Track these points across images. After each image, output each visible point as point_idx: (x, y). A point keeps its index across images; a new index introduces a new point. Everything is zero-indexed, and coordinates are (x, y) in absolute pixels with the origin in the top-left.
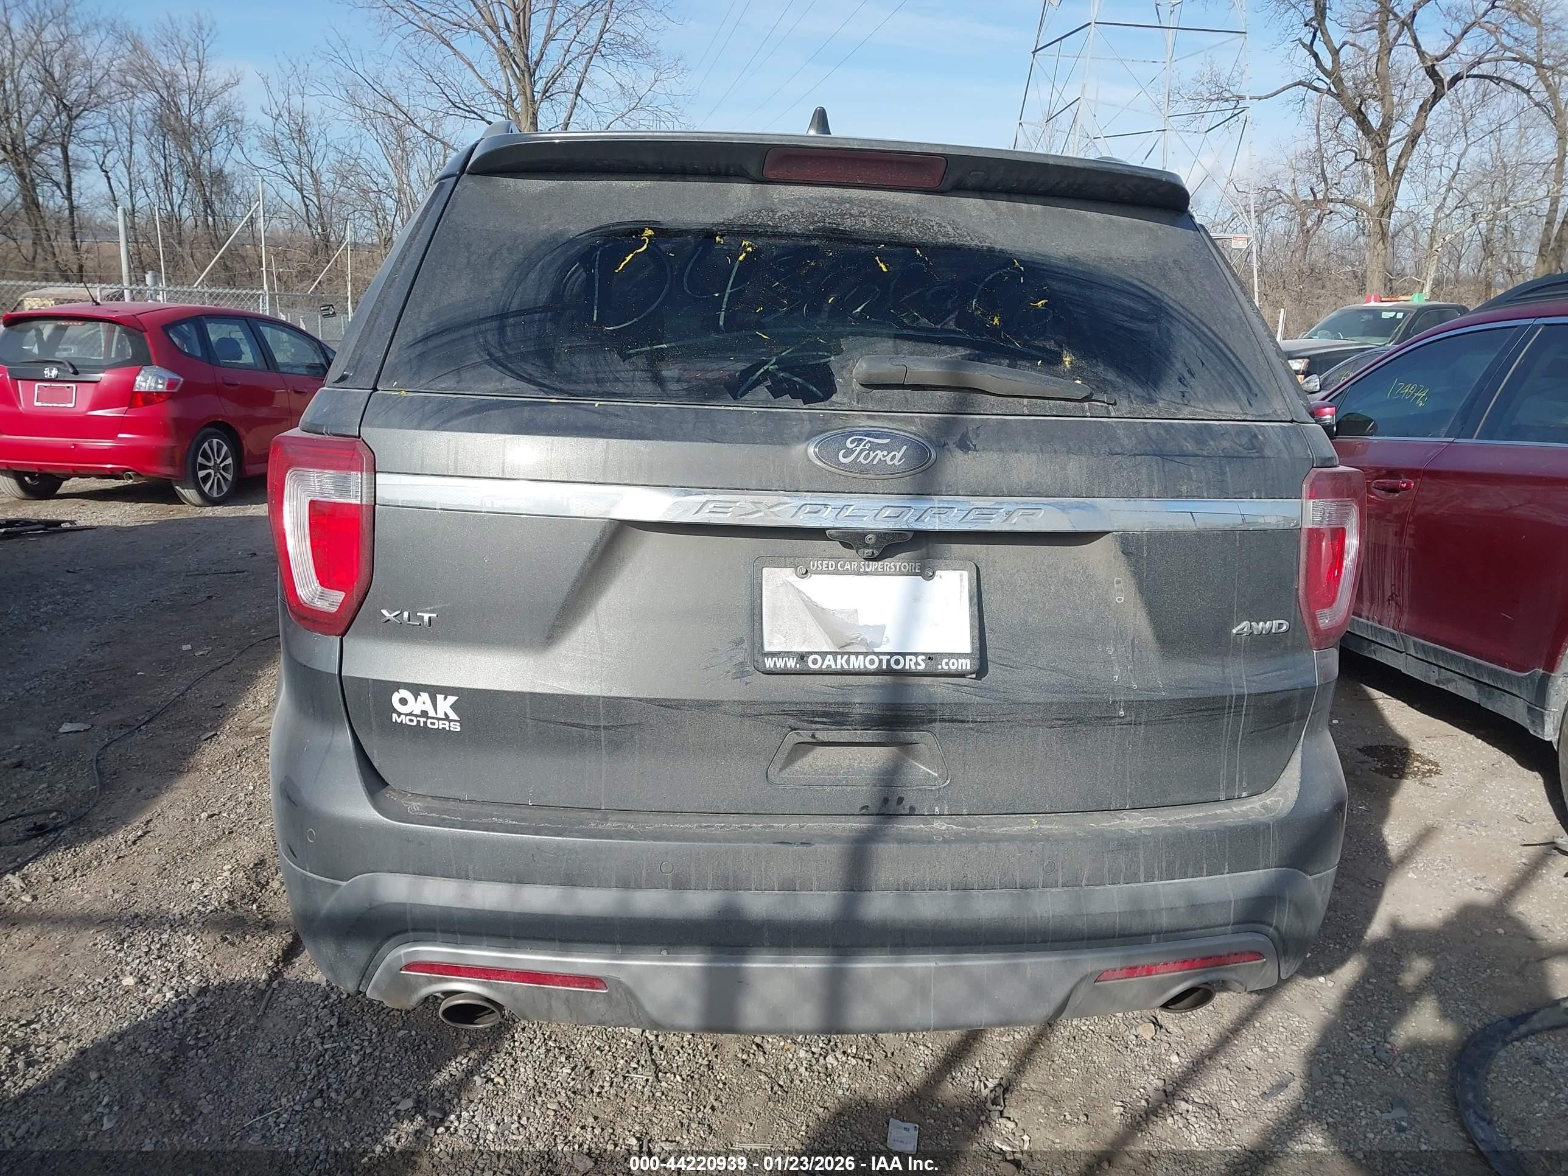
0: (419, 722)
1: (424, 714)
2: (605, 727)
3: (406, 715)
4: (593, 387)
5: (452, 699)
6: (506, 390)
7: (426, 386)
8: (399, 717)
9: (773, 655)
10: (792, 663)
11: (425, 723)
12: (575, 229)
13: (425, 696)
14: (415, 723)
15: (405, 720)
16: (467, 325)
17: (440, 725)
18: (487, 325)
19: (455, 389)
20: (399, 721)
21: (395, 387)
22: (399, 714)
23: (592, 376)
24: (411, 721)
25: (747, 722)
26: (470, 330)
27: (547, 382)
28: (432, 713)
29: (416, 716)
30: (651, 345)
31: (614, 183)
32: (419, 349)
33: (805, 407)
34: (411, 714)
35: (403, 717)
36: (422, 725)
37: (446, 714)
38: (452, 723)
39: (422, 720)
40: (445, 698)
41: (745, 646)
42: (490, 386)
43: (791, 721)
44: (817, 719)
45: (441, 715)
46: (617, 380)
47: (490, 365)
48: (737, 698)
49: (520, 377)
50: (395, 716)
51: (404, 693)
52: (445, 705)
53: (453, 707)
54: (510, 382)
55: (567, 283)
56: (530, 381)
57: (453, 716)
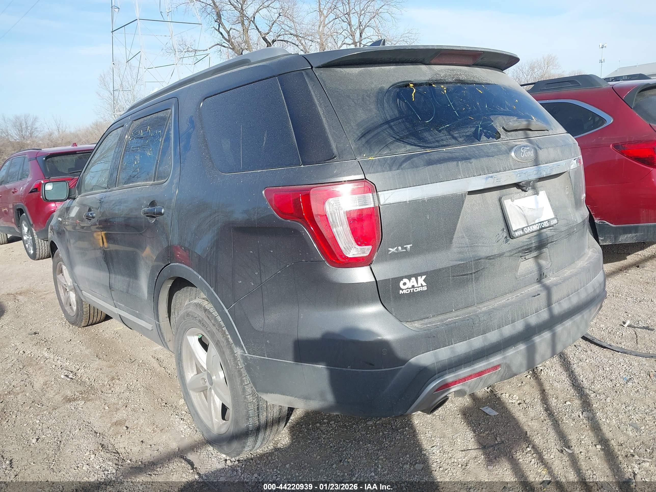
0: (411, 291)
1: (413, 287)
2: (474, 273)
3: (405, 289)
4: (437, 144)
5: (424, 277)
6: (409, 150)
7: (379, 154)
8: (402, 291)
9: (516, 231)
10: (521, 232)
11: (413, 290)
12: (386, 86)
13: (413, 279)
14: (409, 292)
15: (405, 292)
16: (377, 128)
17: (419, 289)
18: (384, 126)
19: (391, 153)
20: (402, 293)
21: (366, 156)
22: (402, 290)
23: (434, 140)
24: (407, 291)
25: (511, 258)
26: (379, 130)
27: (421, 145)
28: (416, 286)
29: (410, 288)
30: (444, 126)
31: (383, 67)
32: (364, 140)
33: (497, 141)
34: (408, 288)
35: (404, 291)
36: (412, 291)
37: (422, 284)
38: (424, 287)
39: (412, 289)
40: (421, 277)
41: (505, 230)
42: (403, 150)
43: (521, 254)
44: (526, 251)
45: (420, 285)
46: (442, 140)
47: (397, 142)
48: (508, 250)
49: (411, 144)
50: (401, 291)
51: (405, 280)
52: (421, 280)
53: (424, 280)
54: (409, 147)
55: (400, 107)
56: (415, 145)
57: (424, 284)
